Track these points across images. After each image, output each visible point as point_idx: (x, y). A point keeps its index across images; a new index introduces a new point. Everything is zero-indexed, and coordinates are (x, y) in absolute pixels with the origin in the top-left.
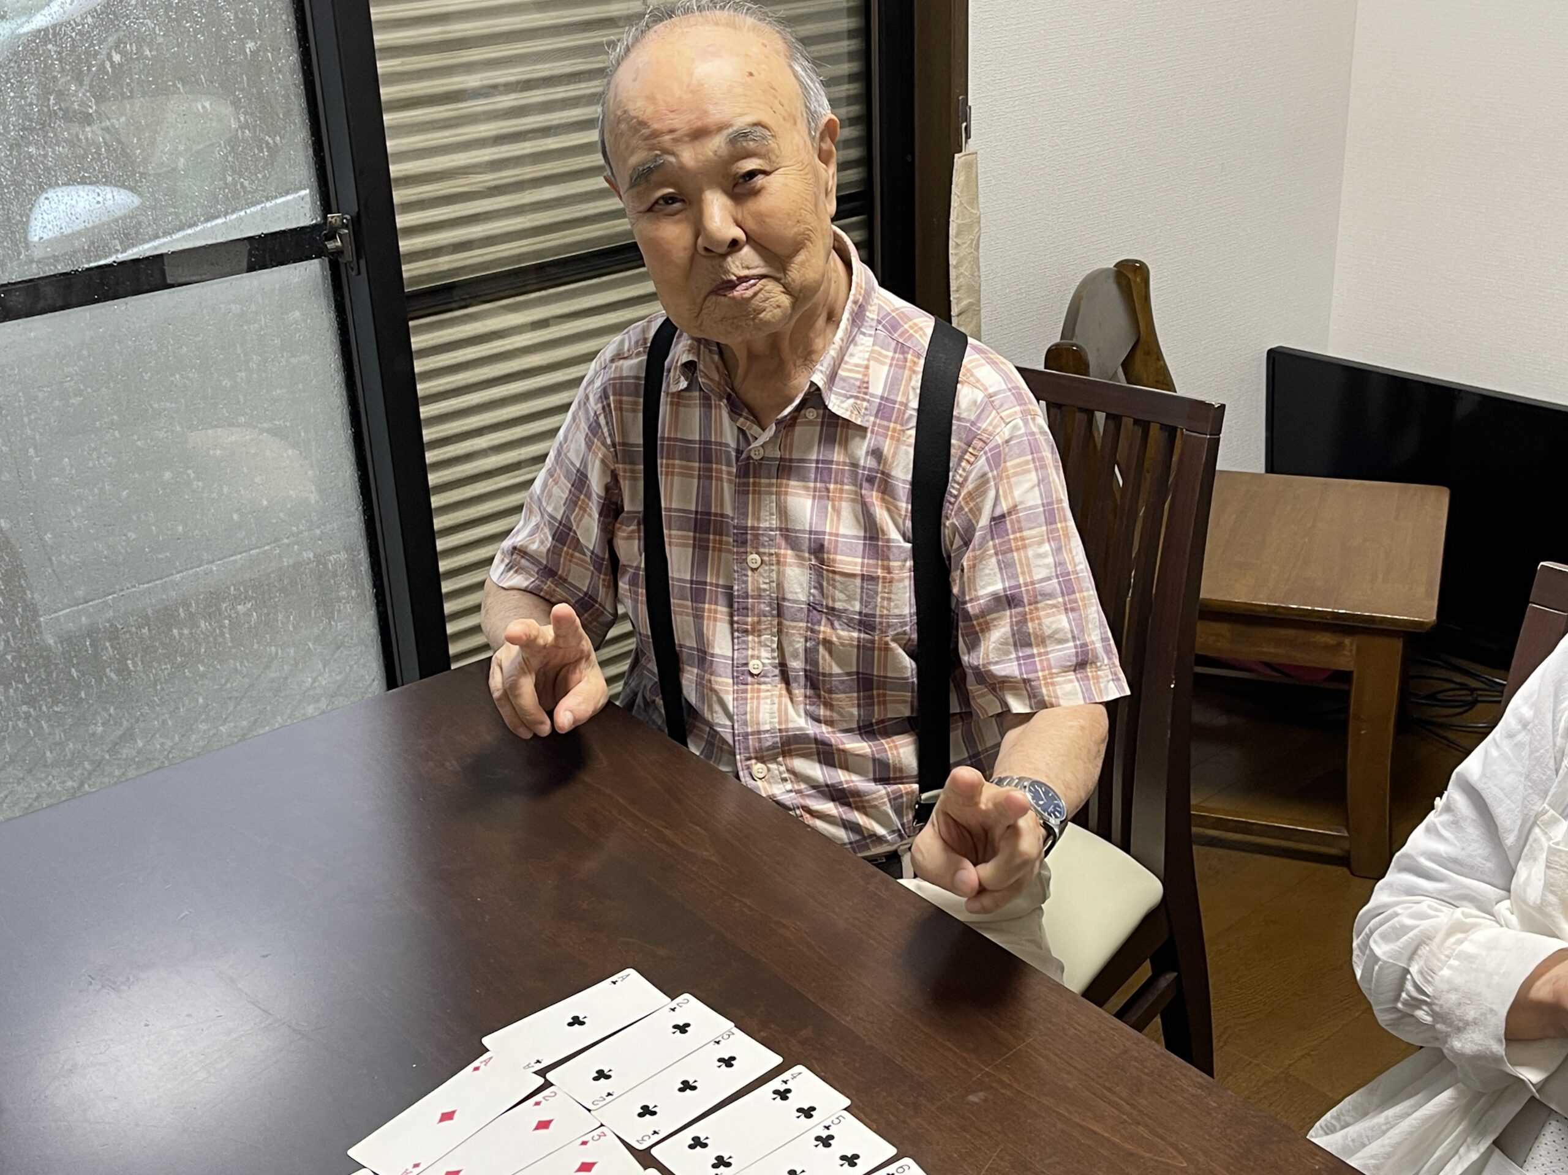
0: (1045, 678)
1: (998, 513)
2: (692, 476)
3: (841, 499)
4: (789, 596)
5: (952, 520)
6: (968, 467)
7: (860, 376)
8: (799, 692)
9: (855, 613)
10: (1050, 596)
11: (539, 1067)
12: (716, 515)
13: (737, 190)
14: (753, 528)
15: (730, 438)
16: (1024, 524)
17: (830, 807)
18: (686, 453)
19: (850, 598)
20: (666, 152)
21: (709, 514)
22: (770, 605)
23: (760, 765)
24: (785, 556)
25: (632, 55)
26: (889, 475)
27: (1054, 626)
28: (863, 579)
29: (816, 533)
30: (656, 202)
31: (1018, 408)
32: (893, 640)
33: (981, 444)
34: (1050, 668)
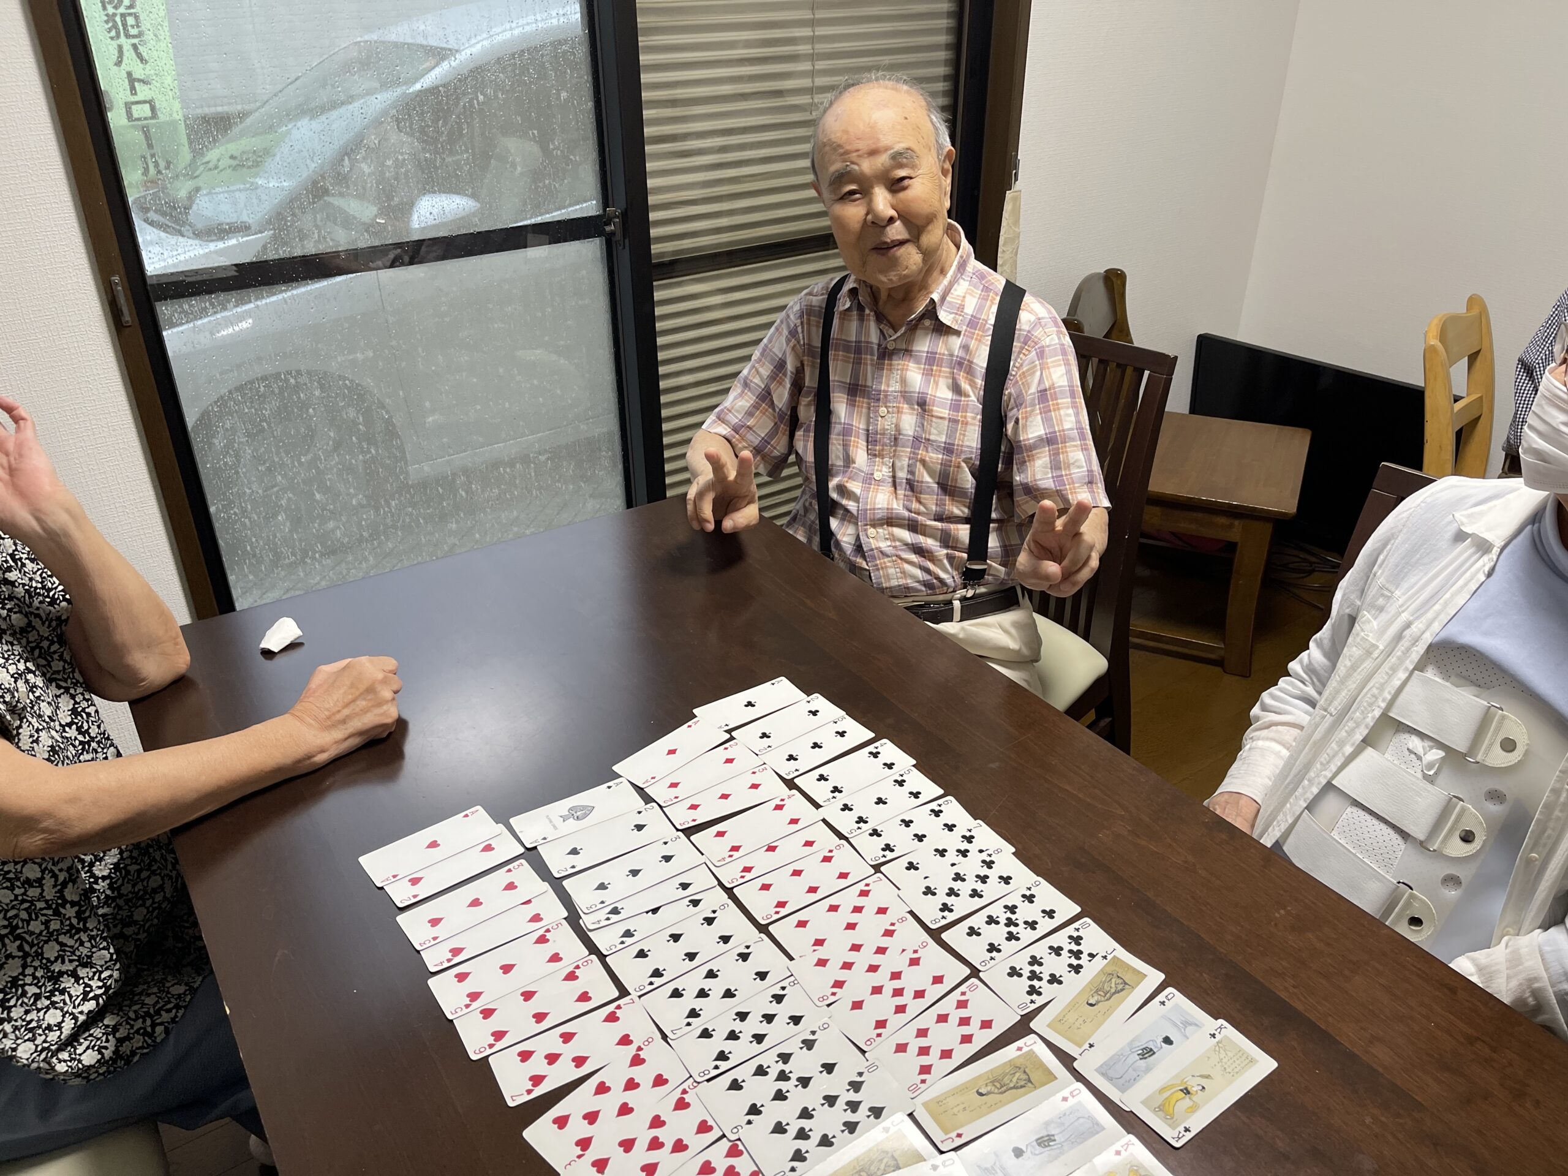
0: (1070, 489)
1: (1041, 388)
2: (849, 362)
3: (939, 376)
4: (904, 432)
5: (1010, 390)
6: (1024, 358)
7: (959, 302)
8: (901, 492)
9: (941, 442)
10: (1073, 440)
11: (727, 728)
12: (861, 386)
13: (893, 188)
14: (884, 391)
15: (874, 337)
16: (1058, 395)
17: (913, 557)
18: (847, 347)
19: (940, 433)
20: (853, 163)
21: (858, 385)
22: (890, 439)
23: (872, 529)
24: (903, 408)
25: (835, 106)
26: (972, 362)
27: (1076, 458)
28: (949, 421)
29: (923, 393)
30: (846, 194)
31: (1055, 329)
32: (963, 461)
33: (1033, 344)
34: (1073, 483)
